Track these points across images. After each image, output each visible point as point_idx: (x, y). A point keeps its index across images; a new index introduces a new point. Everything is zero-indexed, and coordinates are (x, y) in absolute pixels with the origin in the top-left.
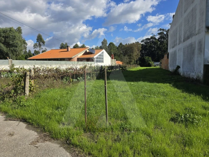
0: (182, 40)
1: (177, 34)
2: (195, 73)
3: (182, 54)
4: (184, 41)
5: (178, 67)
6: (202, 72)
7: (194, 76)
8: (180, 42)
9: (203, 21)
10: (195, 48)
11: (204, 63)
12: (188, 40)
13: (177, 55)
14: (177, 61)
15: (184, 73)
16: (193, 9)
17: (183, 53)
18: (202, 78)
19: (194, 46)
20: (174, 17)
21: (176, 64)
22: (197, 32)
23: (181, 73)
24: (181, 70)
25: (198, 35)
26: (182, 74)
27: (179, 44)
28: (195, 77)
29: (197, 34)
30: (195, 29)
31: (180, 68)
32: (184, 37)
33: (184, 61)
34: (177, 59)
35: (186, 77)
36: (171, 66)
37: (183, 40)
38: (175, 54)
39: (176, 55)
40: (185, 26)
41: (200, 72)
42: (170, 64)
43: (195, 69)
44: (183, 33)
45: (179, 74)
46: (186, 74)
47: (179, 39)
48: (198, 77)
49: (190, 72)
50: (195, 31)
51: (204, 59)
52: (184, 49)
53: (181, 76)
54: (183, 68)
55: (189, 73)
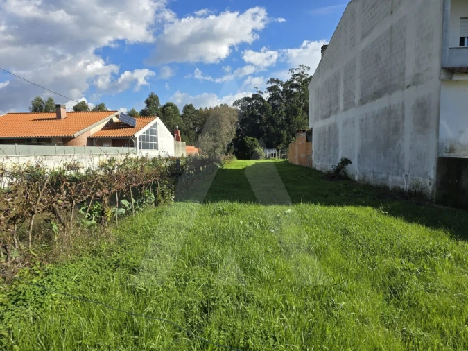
0: (357, 100)
1: (337, 86)
2: (406, 176)
3: (357, 131)
4: (362, 102)
5: (346, 162)
6: (432, 174)
7: (402, 183)
8: (349, 104)
9: (430, 55)
10: (403, 117)
11: (438, 153)
12: (377, 100)
13: (340, 135)
14: (340, 146)
15: (365, 176)
16: (392, 28)
17: (361, 129)
18: (430, 188)
19: (400, 113)
20: (327, 50)
21: (336, 154)
22: (408, 81)
23: (353, 175)
24: (354, 170)
25: (413, 89)
26: (356, 178)
27: (346, 109)
28: (406, 186)
29: (408, 87)
30: (402, 74)
31: (351, 163)
32: (362, 94)
33: (362, 149)
34: (340, 141)
35: (371, 186)
36: (318, 159)
37: (361, 100)
38: (332, 132)
39: (336, 134)
40: (365, 69)
41: (426, 175)
42: (316, 153)
43: (406, 167)
44: (358, 84)
45: (347, 178)
46: (374, 177)
47: (346, 99)
48: (417, 186)
49: (388, 174)
50: (404, 79)
51: (438, 143)
52: (362, 120)
53: (355, 182)
54: (360, 162)
55: (384, 175)
